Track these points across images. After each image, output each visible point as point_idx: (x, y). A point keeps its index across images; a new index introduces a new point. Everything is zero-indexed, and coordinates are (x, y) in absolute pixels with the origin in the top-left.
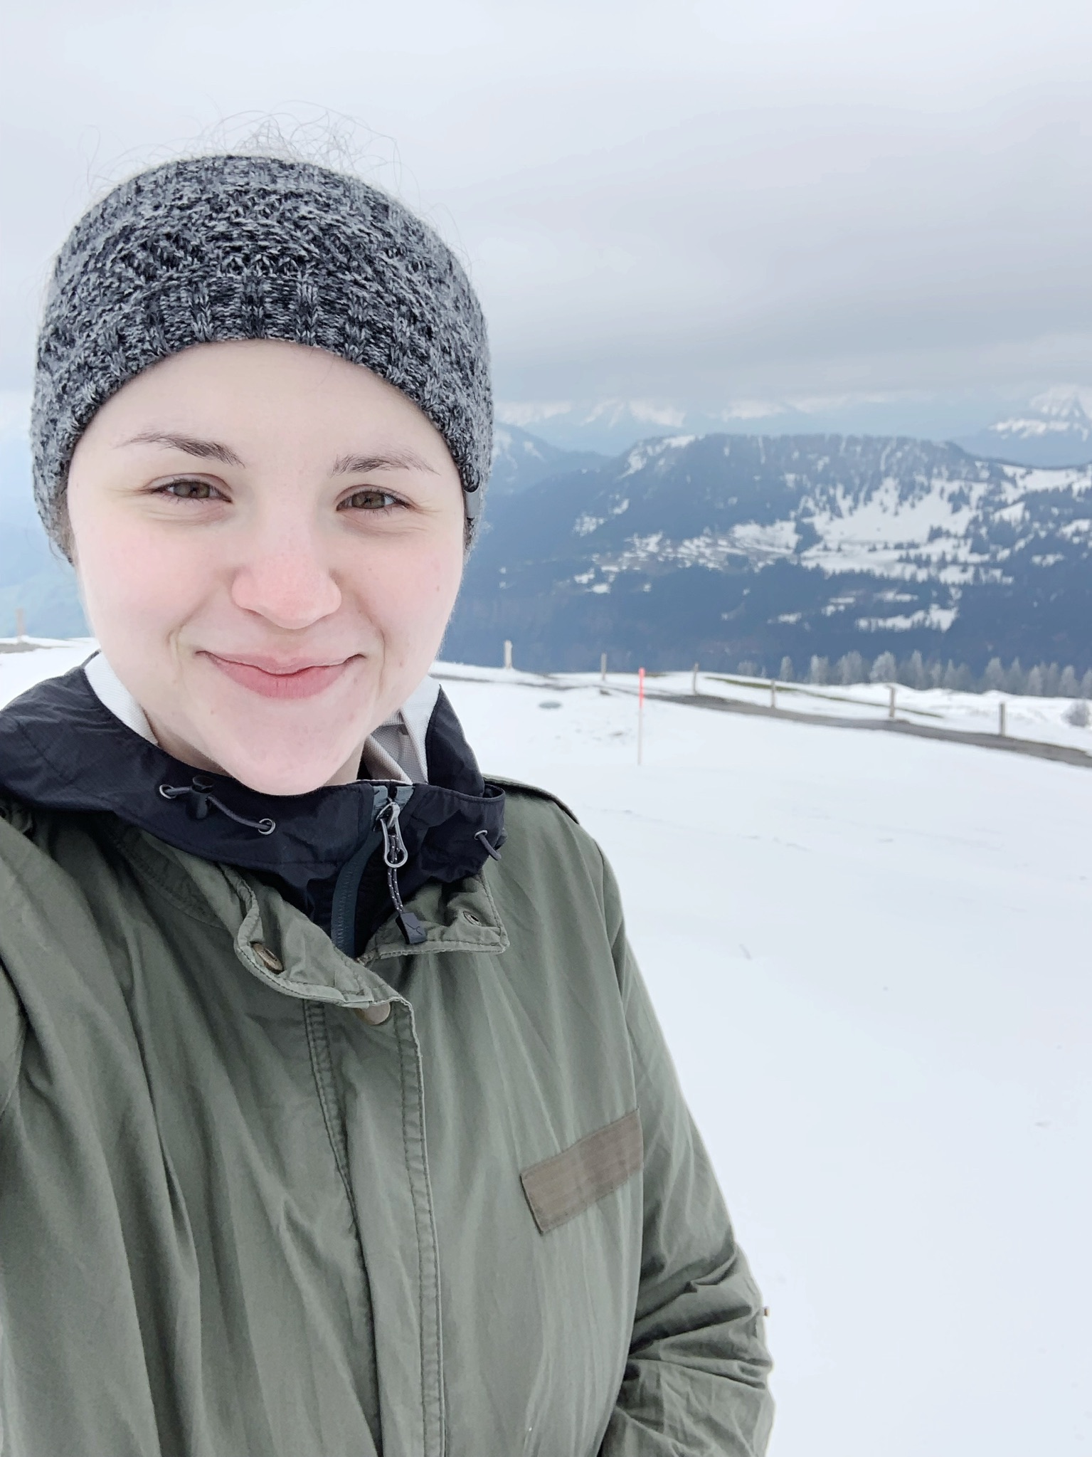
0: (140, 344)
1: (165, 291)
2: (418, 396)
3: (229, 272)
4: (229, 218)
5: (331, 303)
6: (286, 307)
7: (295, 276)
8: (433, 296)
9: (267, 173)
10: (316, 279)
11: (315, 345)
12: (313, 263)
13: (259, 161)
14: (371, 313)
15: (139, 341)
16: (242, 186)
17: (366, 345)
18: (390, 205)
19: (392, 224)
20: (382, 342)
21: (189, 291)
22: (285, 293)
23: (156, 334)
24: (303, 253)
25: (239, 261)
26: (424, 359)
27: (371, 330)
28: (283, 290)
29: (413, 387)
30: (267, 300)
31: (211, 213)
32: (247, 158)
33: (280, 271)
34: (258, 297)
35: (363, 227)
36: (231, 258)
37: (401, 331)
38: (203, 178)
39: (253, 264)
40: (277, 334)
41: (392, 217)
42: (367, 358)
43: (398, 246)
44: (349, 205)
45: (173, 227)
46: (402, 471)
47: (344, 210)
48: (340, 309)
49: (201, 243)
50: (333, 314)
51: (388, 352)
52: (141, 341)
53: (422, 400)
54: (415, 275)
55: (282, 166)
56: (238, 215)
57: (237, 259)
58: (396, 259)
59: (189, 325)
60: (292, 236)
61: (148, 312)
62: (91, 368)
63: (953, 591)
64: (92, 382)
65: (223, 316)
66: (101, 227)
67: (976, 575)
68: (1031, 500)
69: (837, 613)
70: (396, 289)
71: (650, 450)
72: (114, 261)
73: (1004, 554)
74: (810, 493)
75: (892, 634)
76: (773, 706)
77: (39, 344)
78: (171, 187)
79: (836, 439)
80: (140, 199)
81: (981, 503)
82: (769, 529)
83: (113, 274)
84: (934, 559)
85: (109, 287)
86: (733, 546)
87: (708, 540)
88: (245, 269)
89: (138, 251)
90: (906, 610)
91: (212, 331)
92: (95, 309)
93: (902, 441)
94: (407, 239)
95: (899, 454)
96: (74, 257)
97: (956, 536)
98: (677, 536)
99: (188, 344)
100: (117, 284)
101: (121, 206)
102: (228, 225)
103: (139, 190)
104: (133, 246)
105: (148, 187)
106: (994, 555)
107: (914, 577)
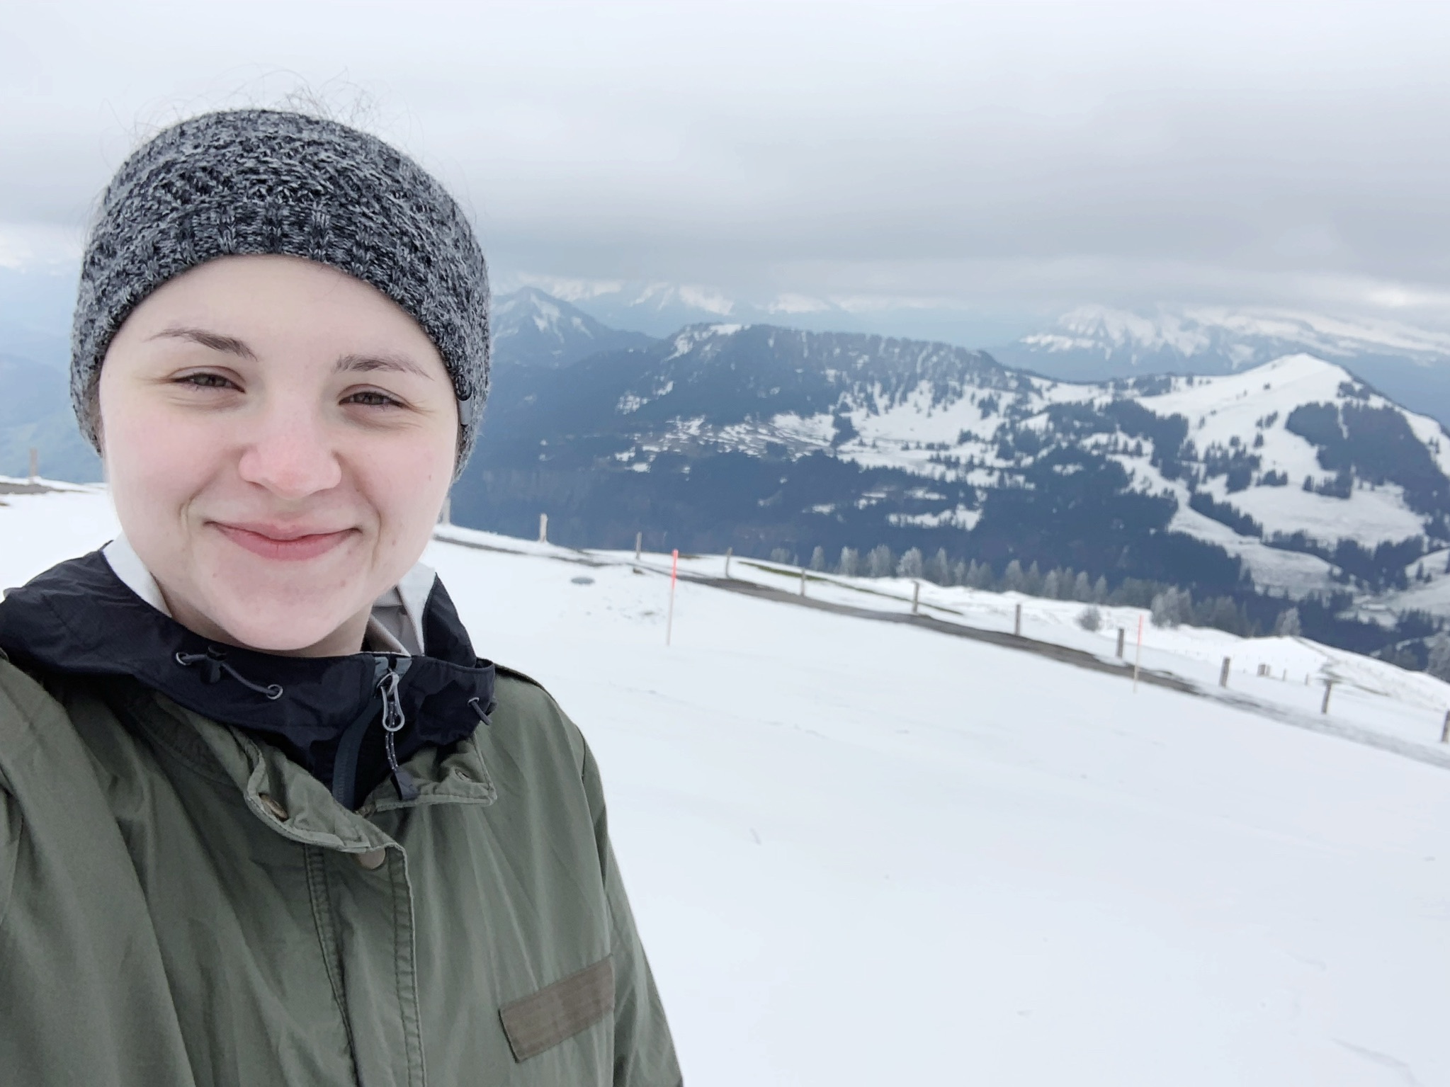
0: (172, 255)
1: (197, 212)
2: (415, 311)
3: (254, 199)
4: (257, 158)
5: (341, 229)
6: (301, 229)
7: (312, 205)
8: (434, 234)
9: (295, 125)
10: (329, 209)
11: (326, 262)
12: (328, 196)
13: (289, 116)
14: (376, 240)
15: (172, 252)
16: (271, 134)
17: (370, 265)
18: (401, 159)
19: (400, 173)
20: (385, 264)
21: (217, 212)
22: (301, 218)
23: (187, 246)
24: (320, 188)
25: (264, 191)
26: (422, 281)
27: (375, 253)
28: (299, 216)
29: (411, 303)
30: (285, 222)
31: (242, 152)
32: (278, 113)
33: (299, 200)
34: (277, 220)
35: (374, 173)
36: (257, 188)
37: (402, 256)
38: (239, 126)
39: (275, 194)
40: (292, 250)
41: (402, 168)
42: (370, 275)
43: (405, 190)
44: (364, 155)
45: (208, 162)
46: (398, 373)
47: (359, 158)
48: (349, 234)
49: (232, 175)
50: (343, 237)
51: (389, 273)
52: (174, 251)
53: (419, 315)
54: (419, 215)
55: (309, 121)
56: (265, 155)
57: (262, 190)
58: (402, 200)
59: (216, 240)
60: (311, 174)
61: (181, 227)
62: (128, 275)
63: (979, 493)
64: (128, 286)
65: (246, 233)
66: (148, 163)
67: (1001, 479)
68: (1055, 411)
69: (869, 507)
70: (400, 223)
71: (696, 335)
72: (155, 188)
73: (1028, 461)
74: (849, 389)
75: (921, 530)
76: (802, 595)
77: (85, 257)
78: (210, 132)
79: (876, 340)
80: (182, 141)
81: (1009, 411)
82: (808, 421)
83: (154, 198)
84: (963, 461)
85: (150, 208)
86: (773, 435)
87: (748, 428)
88: (268, 198)
89: (177, 180)
90: (935, 508)
91: (235, 245)
92: (137, 226)
93: (938, 347)
94: (414, 187)
95: (935, 359)
96: (121, 187)
97: (984, 441)
98: (719, 423)
99: (214, 256)
100: (156, 206)
101: (167, 146)
102: (256, 162)
103: (183, 134)
104: (173, 176)
105: (190, 131)
106: (1018, 462)
107: (943, 477)
